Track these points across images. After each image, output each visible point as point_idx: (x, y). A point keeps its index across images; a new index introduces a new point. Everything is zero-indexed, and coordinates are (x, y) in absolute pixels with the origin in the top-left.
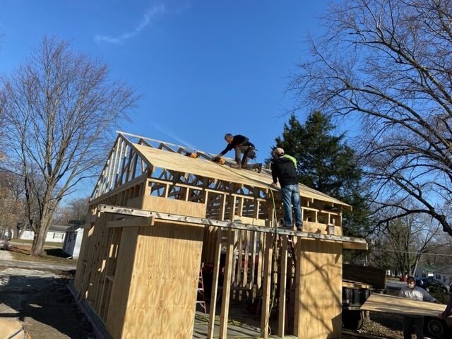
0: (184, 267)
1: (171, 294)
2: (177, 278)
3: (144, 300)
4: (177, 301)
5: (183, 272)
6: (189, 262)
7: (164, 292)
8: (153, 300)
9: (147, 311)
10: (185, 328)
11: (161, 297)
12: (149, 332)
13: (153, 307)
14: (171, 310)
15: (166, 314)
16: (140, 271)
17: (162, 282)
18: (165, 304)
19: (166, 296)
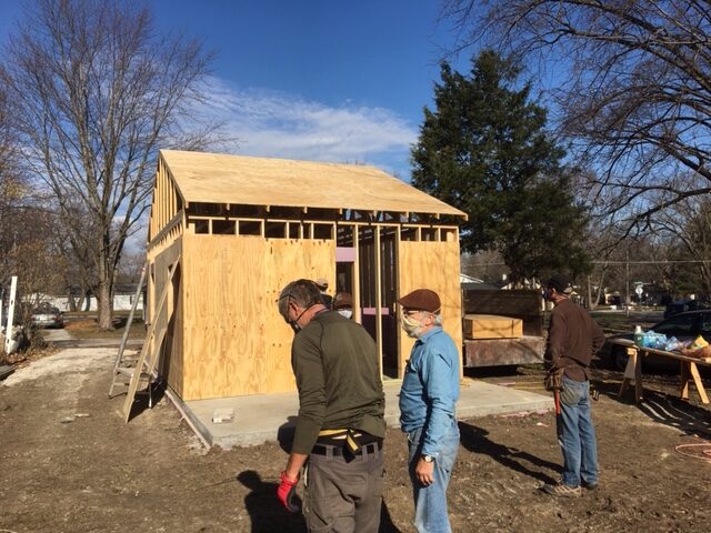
0: (245, 314)
1: (233, 343)
2: (238, 327)
3: (203, 352)
4: (241, 350)
5: (244, 319)
6: (251, 307)
7: (225, 342)
8: (214, 352)
9: (208, 364)
10: (256, 377)
11: (222, 347)
12: (214, 385)
13: (215, 358)
14: (236, 360)
15: (230, 364)
16: (193, 322)
17: (220, 331)
18: (228, 354)
19: (228, 347)
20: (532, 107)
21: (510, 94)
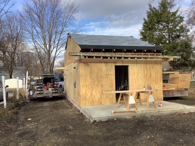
2: (95, 85)
3: (86, 93)
4: (96, 92)
5: (97, 83)
6: (99, 79)
7: (92, 90)
8: (89, 92)
9: (87, 96)
10: (101, 100)
11: (91, 91)
12: (89, 102)
13: (89, 94)
14: (95, 95)
15: (93, 96)
16: (83, 84)
17: (90, 87)
18: (93, 93)
19: (93, 91)
21: (171, 13)
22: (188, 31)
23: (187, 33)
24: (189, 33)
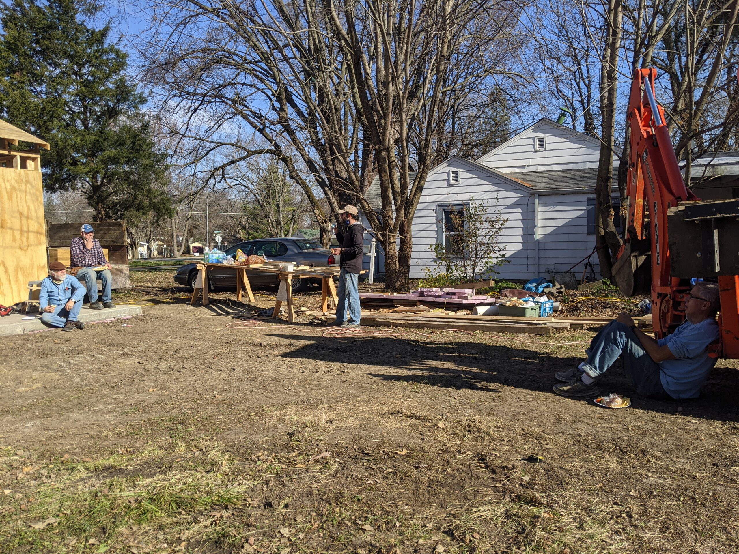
20: (112, 49)
21: (88, 31)
22: (143, 100)
23: (140, 106)
24: (143, 109)
